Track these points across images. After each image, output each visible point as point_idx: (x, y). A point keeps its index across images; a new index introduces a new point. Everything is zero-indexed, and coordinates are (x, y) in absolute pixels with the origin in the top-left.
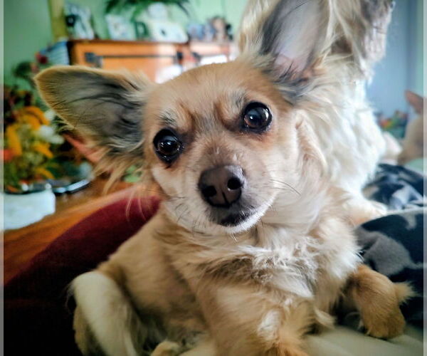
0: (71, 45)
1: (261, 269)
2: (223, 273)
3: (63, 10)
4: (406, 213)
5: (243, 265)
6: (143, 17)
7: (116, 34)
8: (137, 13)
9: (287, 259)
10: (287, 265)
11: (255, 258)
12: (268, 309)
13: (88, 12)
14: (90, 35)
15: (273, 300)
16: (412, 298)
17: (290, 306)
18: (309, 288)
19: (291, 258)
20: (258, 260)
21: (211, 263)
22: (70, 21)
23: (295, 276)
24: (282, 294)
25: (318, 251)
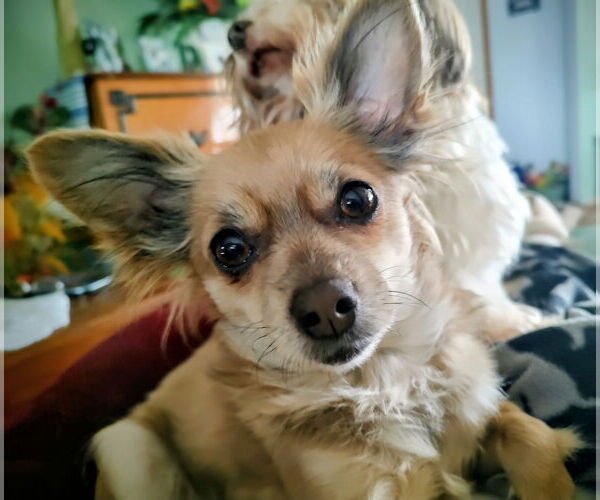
0: (90, 82)
1: (366, 420)
2: (310, 429)
3: (77, 32)
4: (569, 325)
5: (339, 417)
6: (193, 39)
7: (154, 64)
8: (183, 33)
9: (401, 404)
10: (403, 412)
11: (357, 406)
12: (375, 480)
13: (114, 33)
14: (116, 65)
15: (383, 464)
16: (580, 450)
17: (407, 472)
18: (434, 445)
19: (407, 402)
20: (362, 408)
21: (293, 413)
22: (89, 46)
23: (415, 430)
24: (396, 456)
25: (444, 389)
